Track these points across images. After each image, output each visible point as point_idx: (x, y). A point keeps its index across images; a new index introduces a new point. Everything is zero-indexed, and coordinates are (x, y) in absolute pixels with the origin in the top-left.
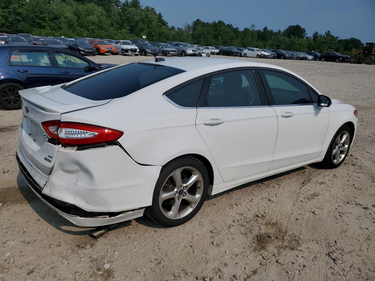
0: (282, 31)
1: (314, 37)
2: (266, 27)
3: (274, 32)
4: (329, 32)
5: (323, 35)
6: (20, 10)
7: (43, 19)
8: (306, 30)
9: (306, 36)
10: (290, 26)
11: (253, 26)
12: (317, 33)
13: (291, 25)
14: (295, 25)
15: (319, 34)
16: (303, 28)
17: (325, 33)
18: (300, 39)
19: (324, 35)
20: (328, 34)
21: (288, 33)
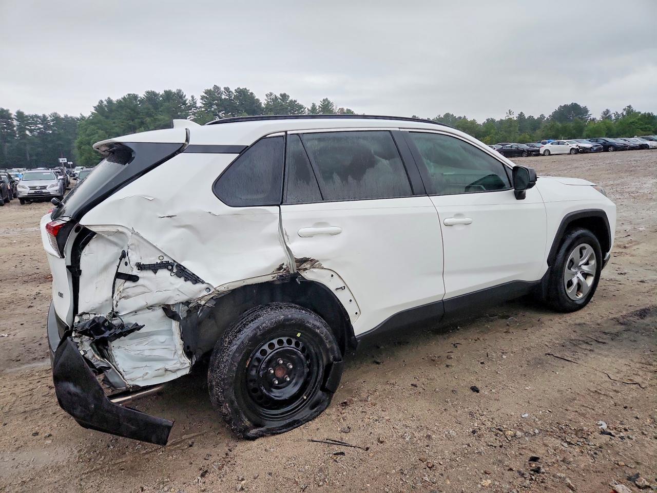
0: (547, 115)
2: (522, 113)
3: (536, 118)
4: (629, 107)
5: (619, 113)
8: (589, 109)
9: (589, 118)
10: (560, 106)
11: (510, 112)
12: (608, 111)
13: (563, 105)
14: (569, 103)
15: (612, 112)
16: (584, 106)
17: (624, 109)
19: (622, 114)
20: (629, 111)
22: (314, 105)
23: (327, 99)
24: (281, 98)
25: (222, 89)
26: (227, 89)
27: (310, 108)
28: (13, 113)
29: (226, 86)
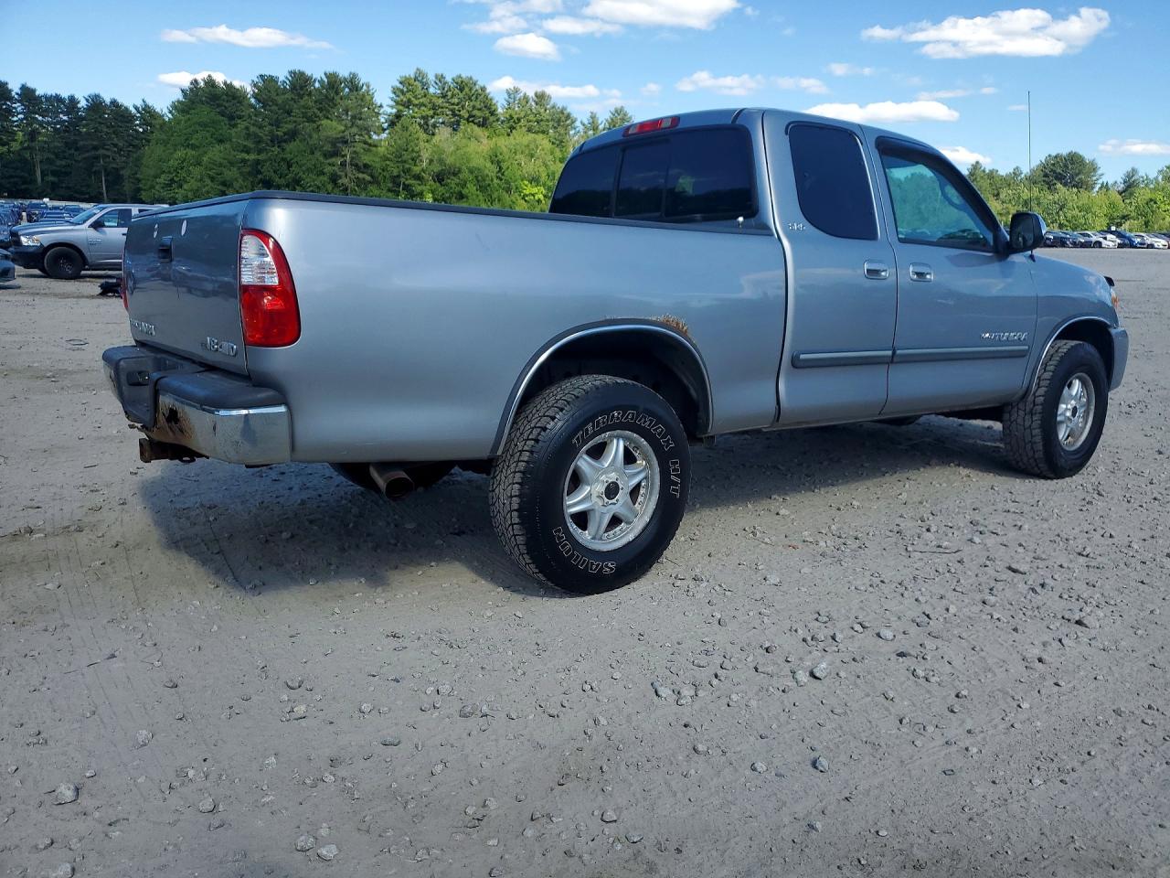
0: (1026, 170)
1: (1125, 182)
2: (977, 162)
3: (1002, 174)
5: (1151, 177)
6: (366, 159)
7: (418, 177)
8: (1099, 165)
9: (1100, 181)
10: (1049, 156)
13: (1054, 154)
14: (1064, 151)
15: (1141, 173)
16: (1090, 159)
17: (1160, 172)
18: (1084, 194)
19: (1156, 179)
21: (1046, 175)
22: (593, 117)
23: (622, 109)
24: (535, 98)
25: (431, 78)
26: (440, 78)
27: (586, 122)
28: (15, 88)
29: (440, 73)
